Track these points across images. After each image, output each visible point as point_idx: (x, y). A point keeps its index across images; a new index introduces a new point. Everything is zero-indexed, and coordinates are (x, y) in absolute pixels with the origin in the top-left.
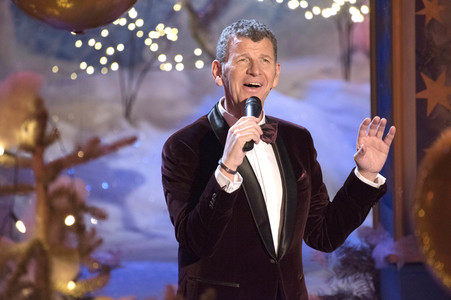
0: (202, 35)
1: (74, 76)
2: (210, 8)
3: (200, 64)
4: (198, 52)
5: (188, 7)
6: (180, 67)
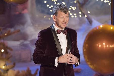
0: (81, 9)
1: (49, 19)
2: (83, 2)
3: (80, 16)
4: (80, 13)
5: (78, 2)
6: (76, 17)
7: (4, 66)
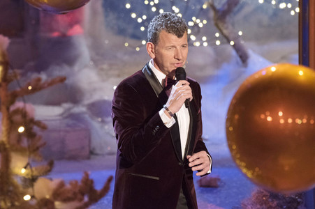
1: (138, 49)
3: (218, 43)
4: (217, 35)
6: (205, 44)
7: (25, 168)
